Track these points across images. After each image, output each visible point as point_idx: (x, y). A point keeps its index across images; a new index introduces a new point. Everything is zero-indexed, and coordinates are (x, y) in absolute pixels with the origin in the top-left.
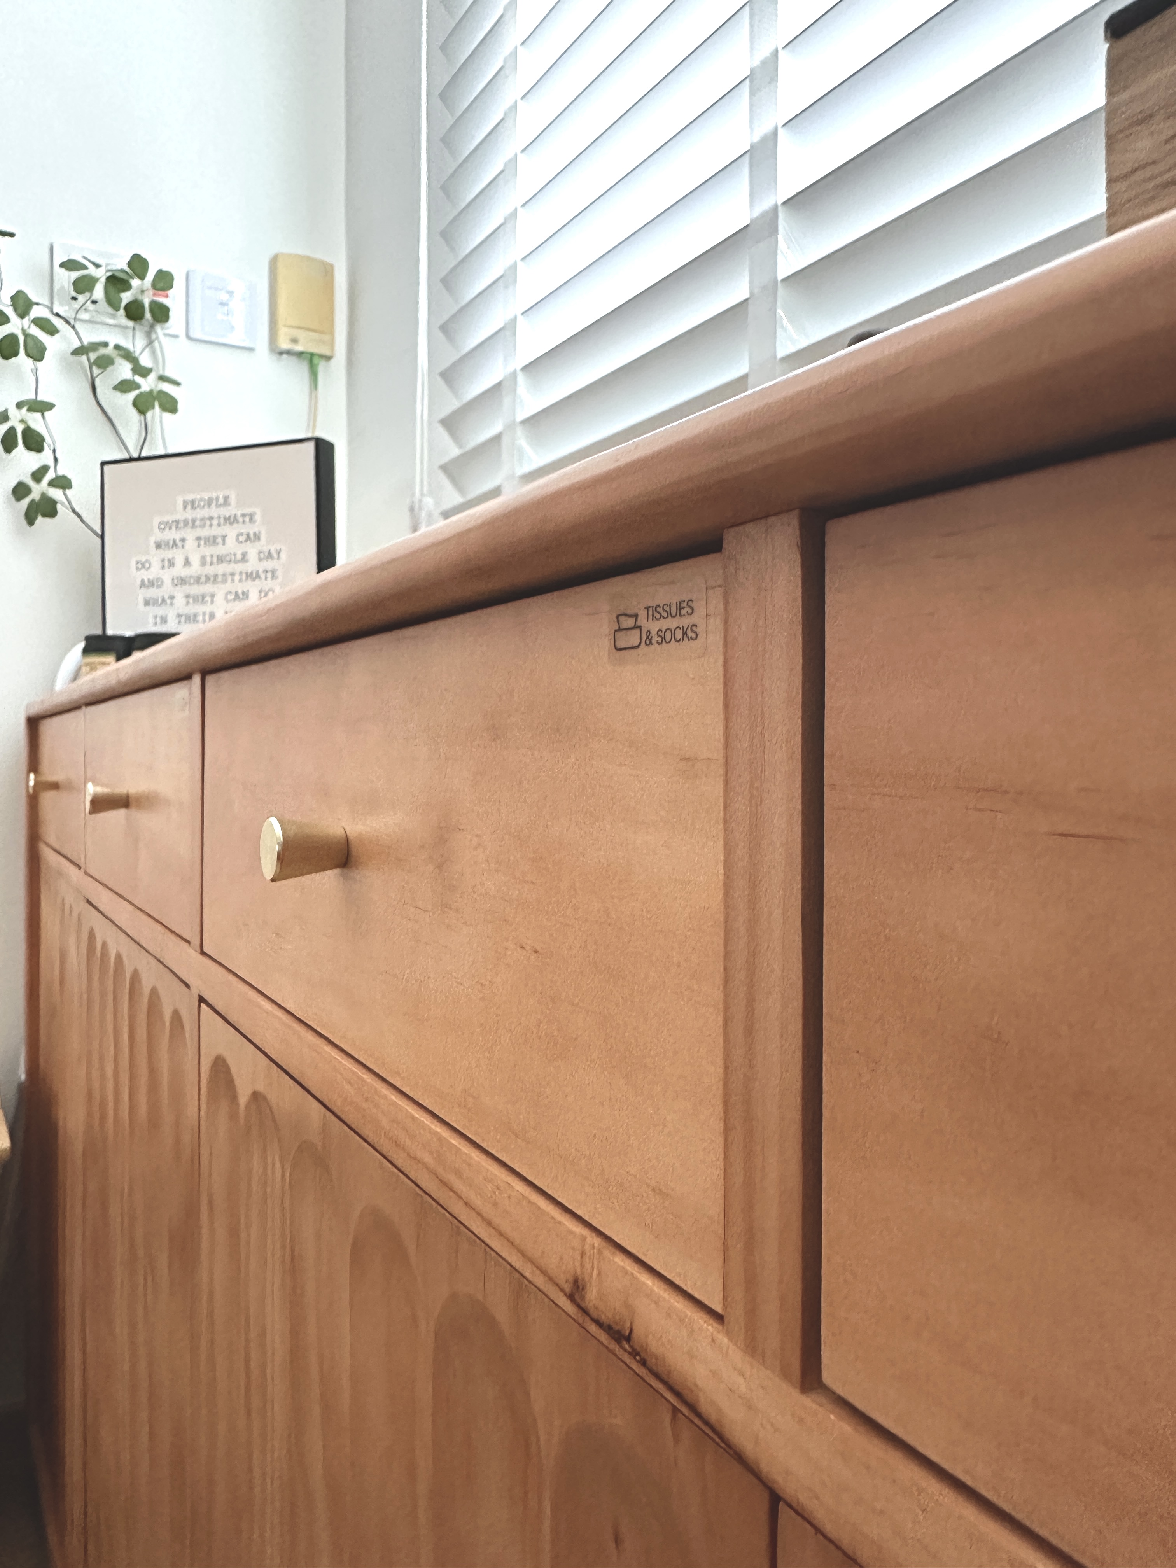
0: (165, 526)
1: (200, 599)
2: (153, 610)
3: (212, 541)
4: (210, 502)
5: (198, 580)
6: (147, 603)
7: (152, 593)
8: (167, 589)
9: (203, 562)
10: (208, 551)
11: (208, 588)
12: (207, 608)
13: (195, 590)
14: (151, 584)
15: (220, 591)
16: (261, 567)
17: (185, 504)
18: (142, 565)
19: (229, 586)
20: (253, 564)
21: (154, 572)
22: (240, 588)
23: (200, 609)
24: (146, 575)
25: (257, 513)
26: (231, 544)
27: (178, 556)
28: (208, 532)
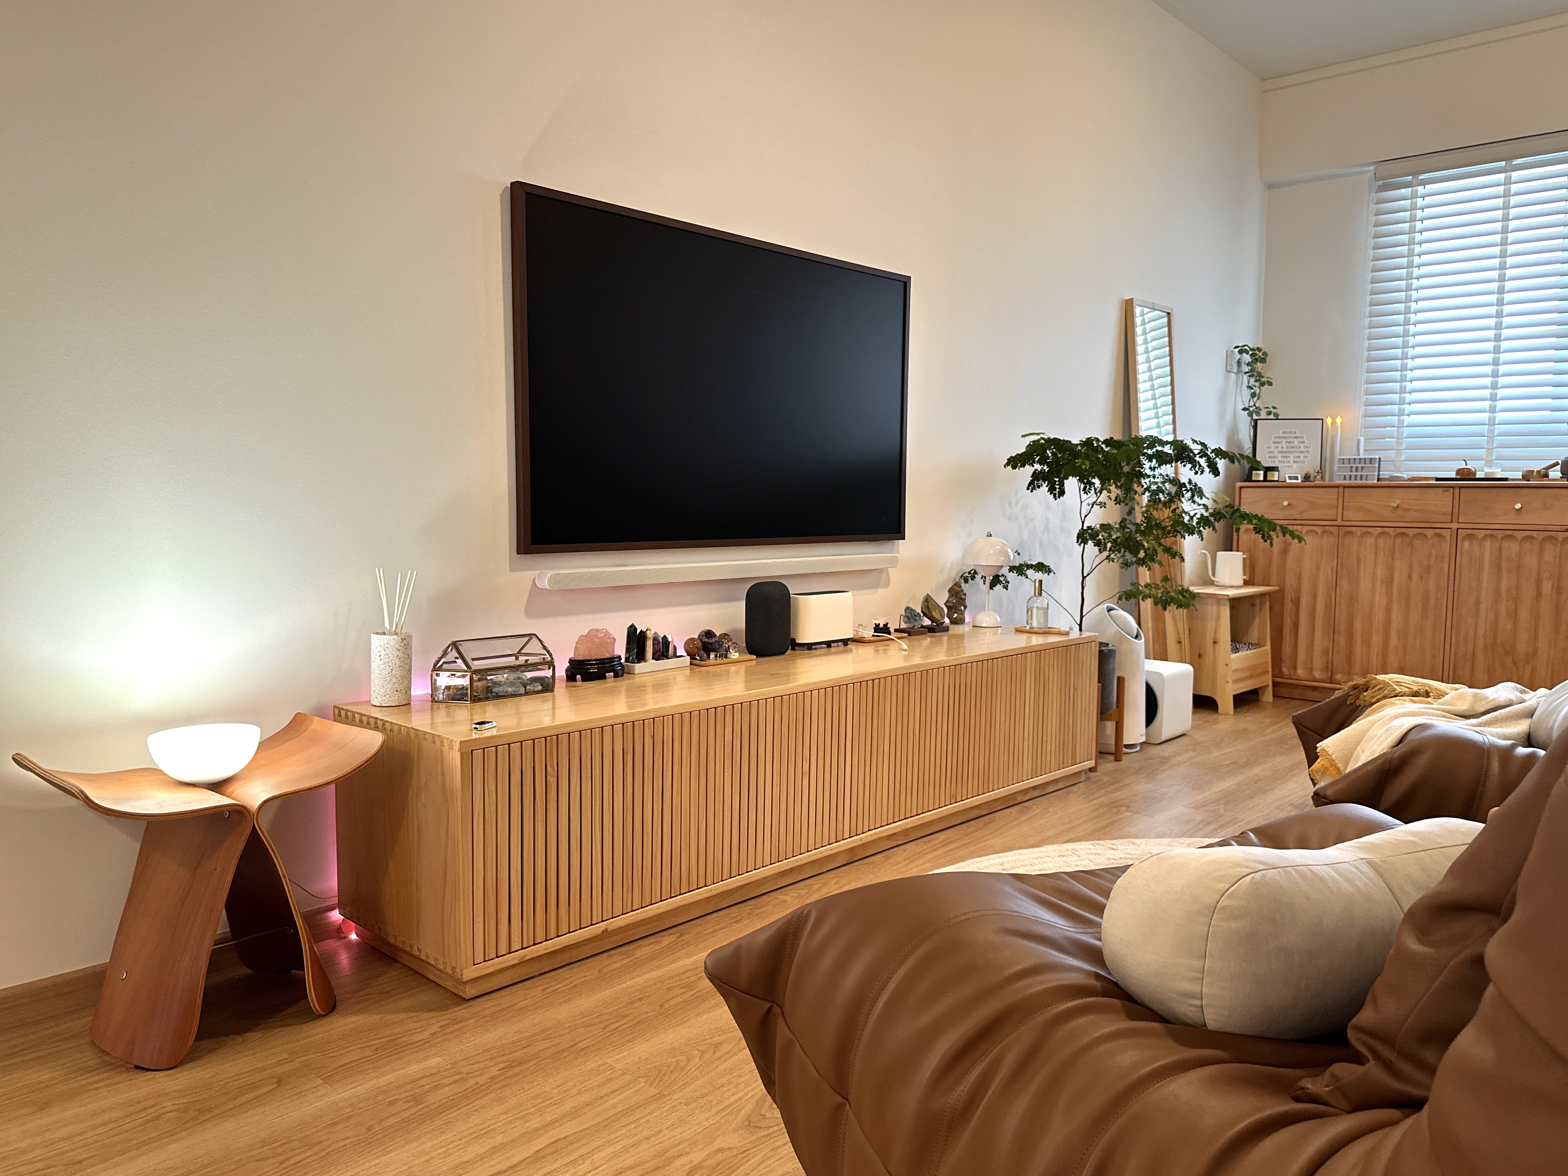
0: (1275, 437)
1: (1286, 457)
2: (1271, 459)
3: (1290, 442)
4: (1290, 432)
5: (1285, 452)
6: (1269, 457)
7: (1271, 455)
8: (1276, 454)
9: (1287, 447)
10: (1289, 445)
11: (1288, 455)
12: (1288, 459)
13: (1285, 455)
14: (1271, 452)
15: (1292, 455)
16: (1304, 450)
17: (1283, 432)
18: (1269, 447)
19: (1295, 454)
20: (1302, 449)
21: (1272, 449)
22: (1298, 455)
23: (1286, 460)
24: (1269, 450)
25: (1305, 436)
26: (1296, 444)
27: (1280, 446)
28: (1289, 440)
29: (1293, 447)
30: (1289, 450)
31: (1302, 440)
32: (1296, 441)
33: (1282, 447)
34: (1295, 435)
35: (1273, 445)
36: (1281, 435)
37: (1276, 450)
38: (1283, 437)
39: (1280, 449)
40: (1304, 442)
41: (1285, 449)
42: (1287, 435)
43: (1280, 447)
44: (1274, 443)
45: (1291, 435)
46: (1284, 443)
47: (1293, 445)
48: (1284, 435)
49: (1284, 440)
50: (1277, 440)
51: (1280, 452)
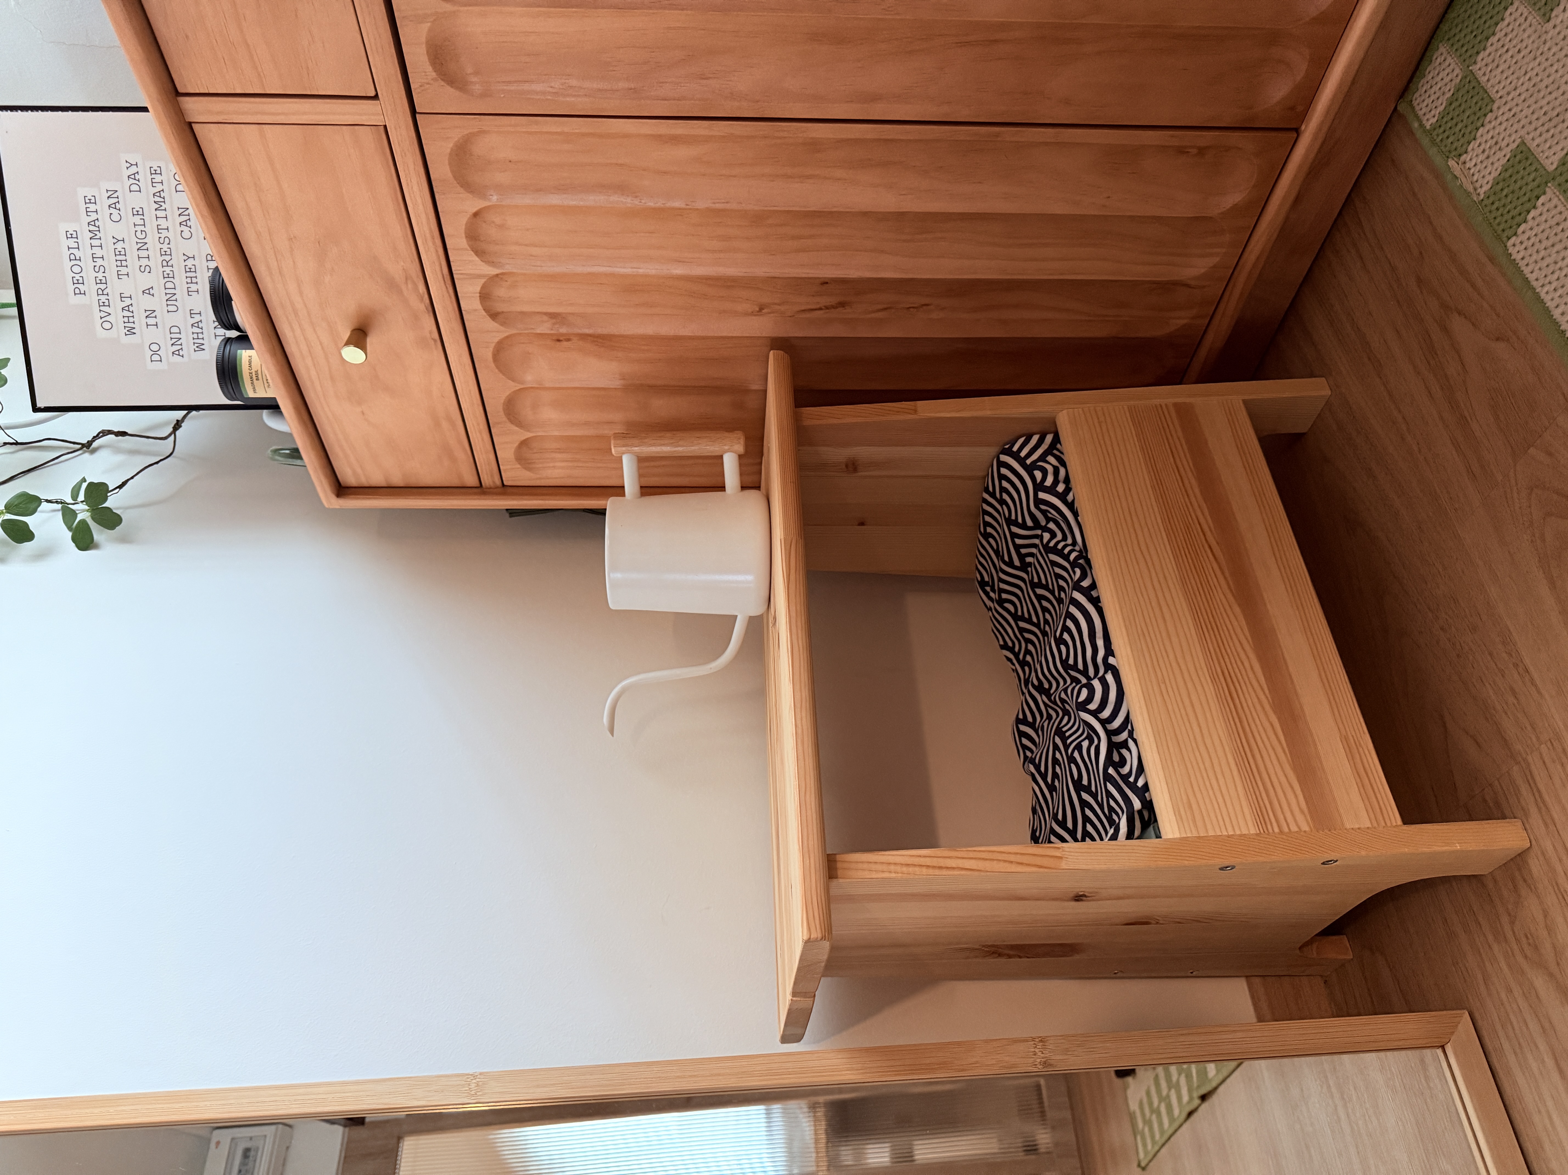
0: (106, 321)
3: (121, 257)
7: (187, 340)
9: (147, 269)
10: (133, 263)
16: (148, 189)
18: (155, 354)
20: (144, 200)
24: (167, 350)
25: (82, 192)
26: (123, 230)
27: (143, 303)
28: (110, 263)
29: (142, 246)
30: (155, 261)
31: (103, 203)
32: (109, 230)
33: (148, 291)
34: (85, 236)
35: (146, 335)
36: (92, 299)
37: (167, 320)
38: (102, 292)
39: (157, 302)
40: (112, 194)
41: (155, 280)
42: (89, 275)
43: (148, 302)
44: (131, 332)
45: (85, 253)
46: (126, 286)
47: (131, 246)
48: (91, 287)
49: (116, 287)
50: (117, 316)
51: (171, 298)
